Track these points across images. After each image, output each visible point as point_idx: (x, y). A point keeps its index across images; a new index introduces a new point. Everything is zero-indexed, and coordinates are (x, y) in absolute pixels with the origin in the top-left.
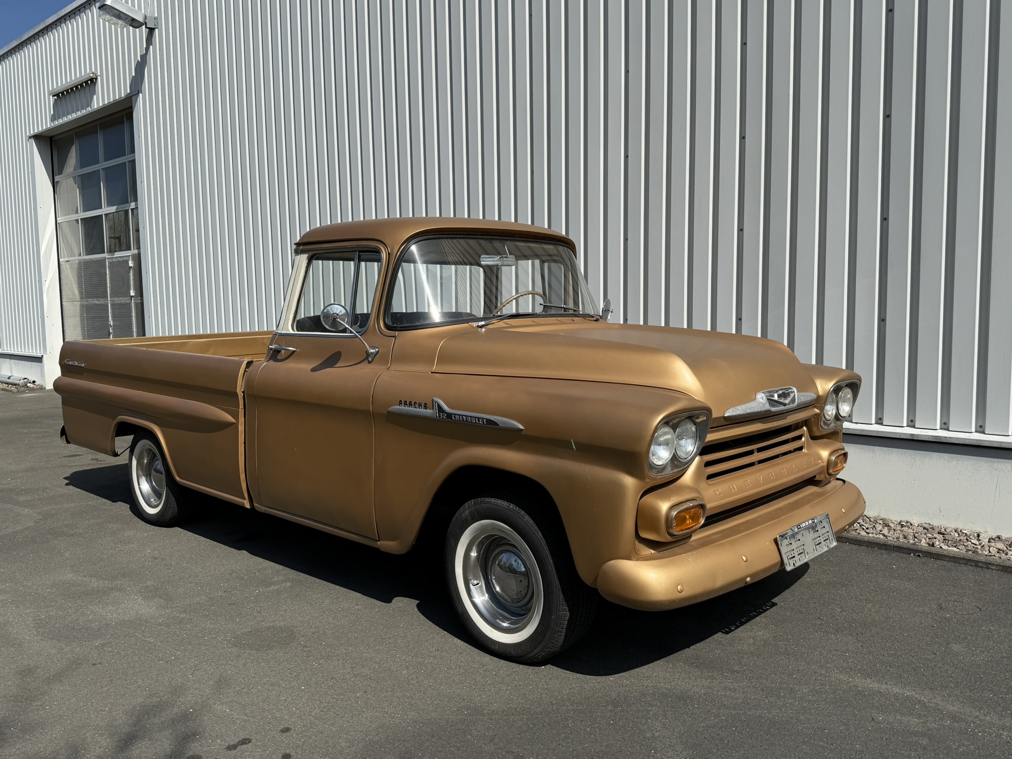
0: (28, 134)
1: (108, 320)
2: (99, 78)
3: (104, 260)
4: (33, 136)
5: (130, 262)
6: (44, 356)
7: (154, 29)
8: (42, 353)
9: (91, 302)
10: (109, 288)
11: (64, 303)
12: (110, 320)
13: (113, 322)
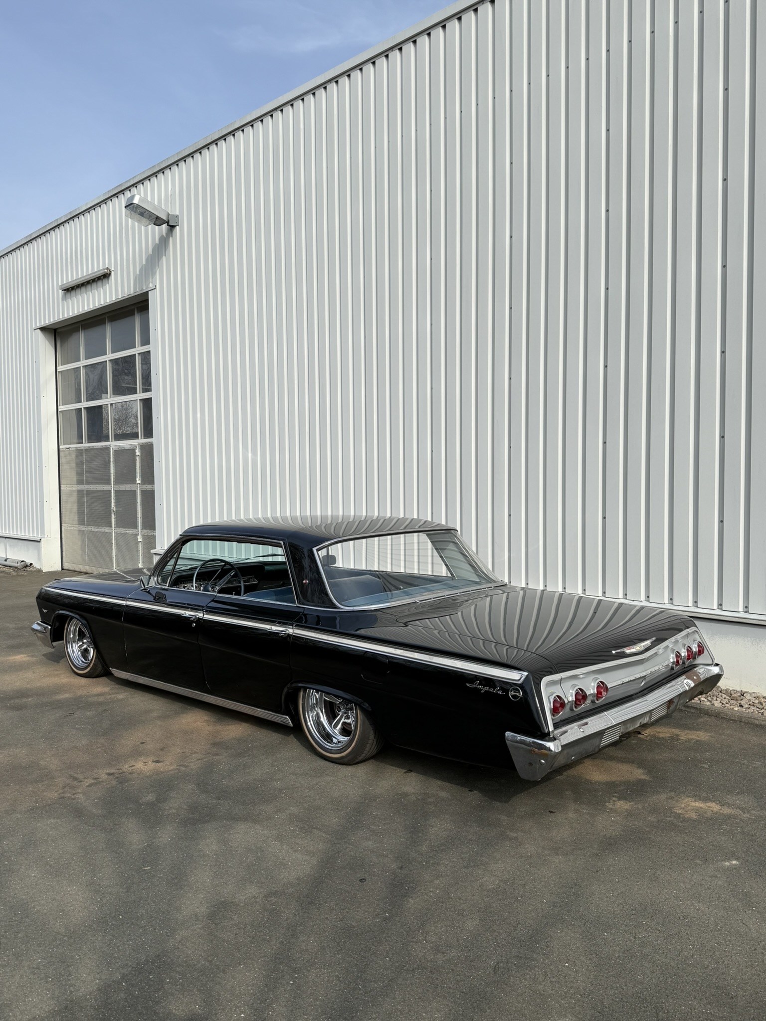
0: (34, 327)
1: (111, 506)
2: (113, 273)
3: (107, 449)
4: (40, 329)
5: (137, 451)
6: (42, 540)
7: (175, 226)
8: (40, 536)
9: (92, 487)
10: (112, 475)
11: (62, 488)
12: (113, 506)
13: (116, 508)
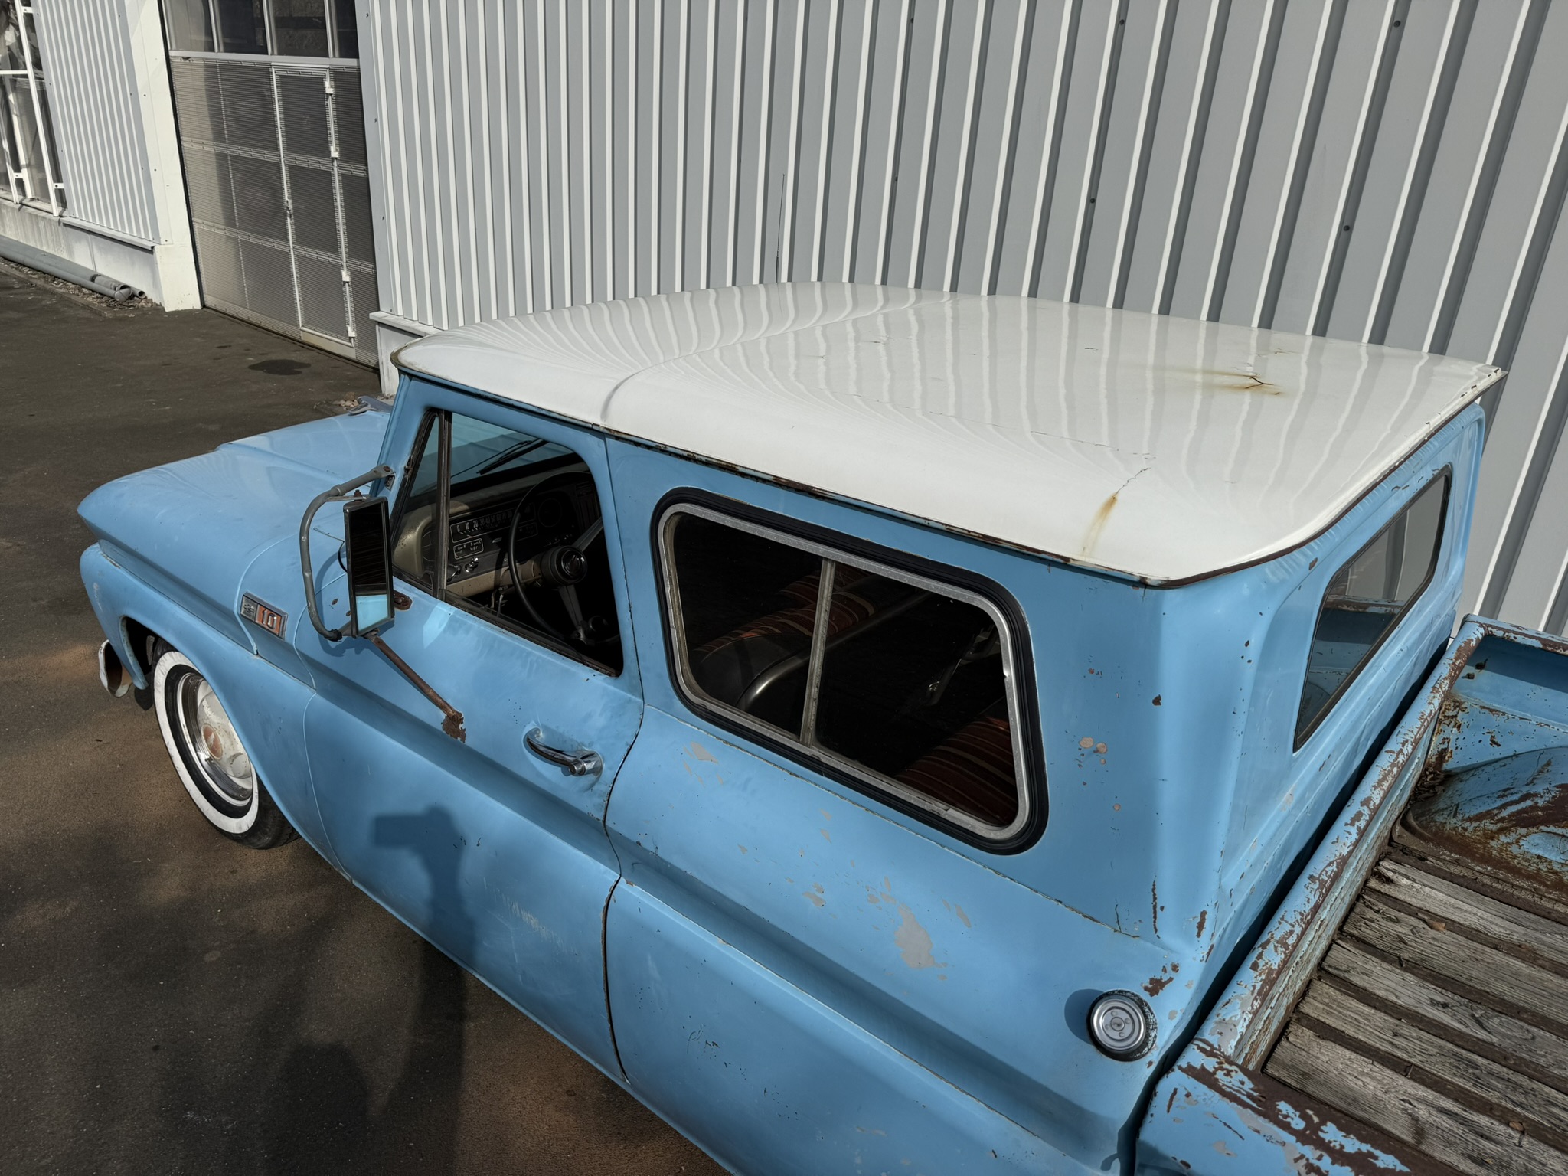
1: (282, 198)
3: (266, 70)
5: (327, 84)
6: (157, 248)
8: (152, 239)
9: (242, 152)
10: (279, 130)
11: (184, 144)
12: (286, 199)
13: (293, 202)
